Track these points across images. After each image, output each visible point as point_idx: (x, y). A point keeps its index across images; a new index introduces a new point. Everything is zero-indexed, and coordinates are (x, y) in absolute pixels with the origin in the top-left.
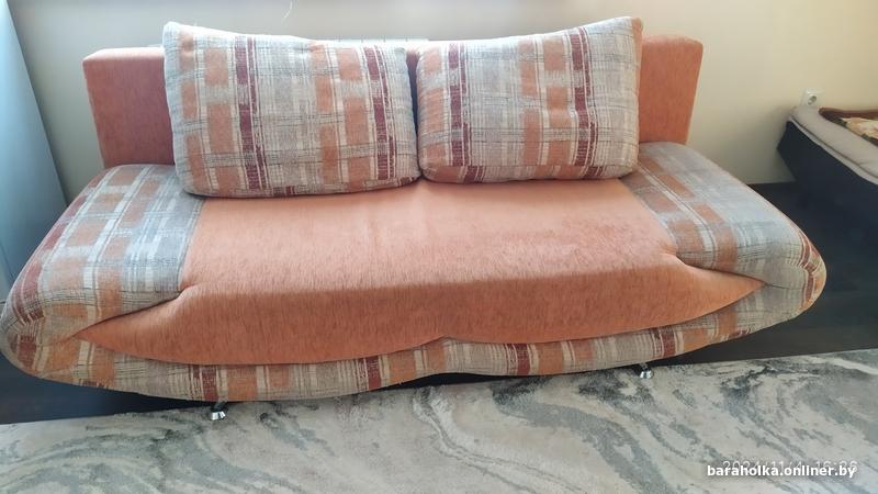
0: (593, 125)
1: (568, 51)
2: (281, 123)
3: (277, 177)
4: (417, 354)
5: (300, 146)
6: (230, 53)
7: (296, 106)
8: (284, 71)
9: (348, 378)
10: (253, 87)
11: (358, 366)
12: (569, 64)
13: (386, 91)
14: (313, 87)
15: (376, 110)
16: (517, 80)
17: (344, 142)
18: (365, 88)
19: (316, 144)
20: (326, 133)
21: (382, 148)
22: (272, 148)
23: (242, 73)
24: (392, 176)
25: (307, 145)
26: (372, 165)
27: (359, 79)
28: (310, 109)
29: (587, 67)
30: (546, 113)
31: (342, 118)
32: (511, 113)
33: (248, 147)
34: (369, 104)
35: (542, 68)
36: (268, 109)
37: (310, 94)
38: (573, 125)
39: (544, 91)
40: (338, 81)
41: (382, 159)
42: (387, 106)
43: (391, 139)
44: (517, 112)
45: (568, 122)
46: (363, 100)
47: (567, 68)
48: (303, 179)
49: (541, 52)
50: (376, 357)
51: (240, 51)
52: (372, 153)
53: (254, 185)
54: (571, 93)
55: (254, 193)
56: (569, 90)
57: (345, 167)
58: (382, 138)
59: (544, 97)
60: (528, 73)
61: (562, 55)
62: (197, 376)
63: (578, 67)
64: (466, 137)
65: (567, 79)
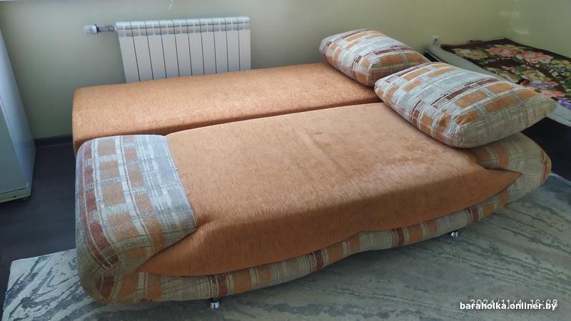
4: (344, 244)
9: (305, 266)
11: (310, 257)
50: (320, 250)
62: (214, 282)
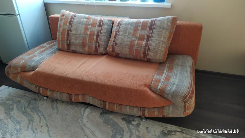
0: (149, 47)
1: (149, 25)
2: (75, 35)
3: (72, 48)
4: (80, 96)
5: (78, 41)
6: (70, 18)
7: (79, 32)
8: (79, 23)
9: (65, 97)
10: (71, 26)
11: (68, 95)
12: (148, 28)
13: (101, 31)
14: (84, 27)
15: (97, 35)
16: (132, 31)
17: (87, 42)
18: (96, 29)
19: (81, 41)
20: (84, 39)
21: (96, 44)
22: (72, 41)
23: (70, 23)
24: (98, 52)
25: (79, 41)
26: (93, 49)
27: (95, 27)
28: (82, 33)
29: (153, 30)
30: (136, 41)
31: (88, 36)
32: (127, 40)
33: (67, 40)
34: (96, 33)
35: (140, 29)
36: (73, 32)
37: (83, 29)
38: (143, 46)
39: (138, 35)
40: (90, 27)
41: (96, 47)
42: (100, 34)
43: (99, 42)
44: (129, 40)
45: (142, 45)
46: (94, 32)
47: (147, 29)
48: (78, 49)
49: (141, 24)
50: (72, 94)
51: (72, 18)
52: (93, 45)
53: (68, 49)
54: (146, 37)
55: (68, 51)
56: (146, 36)
57: (87, 48)
58: (96, 42)
59: (138, 37)
60: (136, 30)
61: (147, 26)
63: (150, 30)
64: (115, 45)
65: (146, 33)
